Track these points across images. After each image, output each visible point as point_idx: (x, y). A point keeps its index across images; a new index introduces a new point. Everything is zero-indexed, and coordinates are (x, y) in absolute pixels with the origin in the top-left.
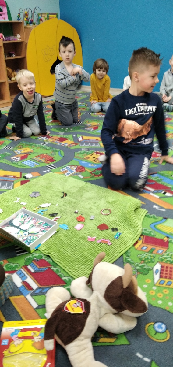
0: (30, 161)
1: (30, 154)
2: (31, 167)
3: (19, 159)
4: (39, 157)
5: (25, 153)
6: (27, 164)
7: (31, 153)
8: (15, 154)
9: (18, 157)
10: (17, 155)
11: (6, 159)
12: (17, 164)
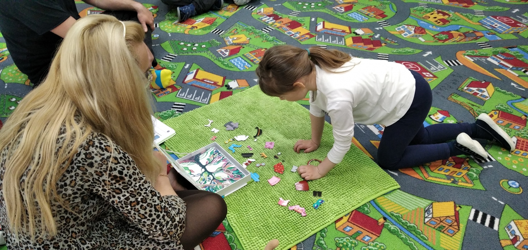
0: (240, 59)
1: (244, 46)
2: (239, 69)
3: (227, 53)
4: (254, 54)
5: (238, 44)
6: (236, 64)
7: (245, 44)
8: (224, 44)
9: (226, 51)
10: (227, 46)
11: (211, 52)
12: (222, 63)
